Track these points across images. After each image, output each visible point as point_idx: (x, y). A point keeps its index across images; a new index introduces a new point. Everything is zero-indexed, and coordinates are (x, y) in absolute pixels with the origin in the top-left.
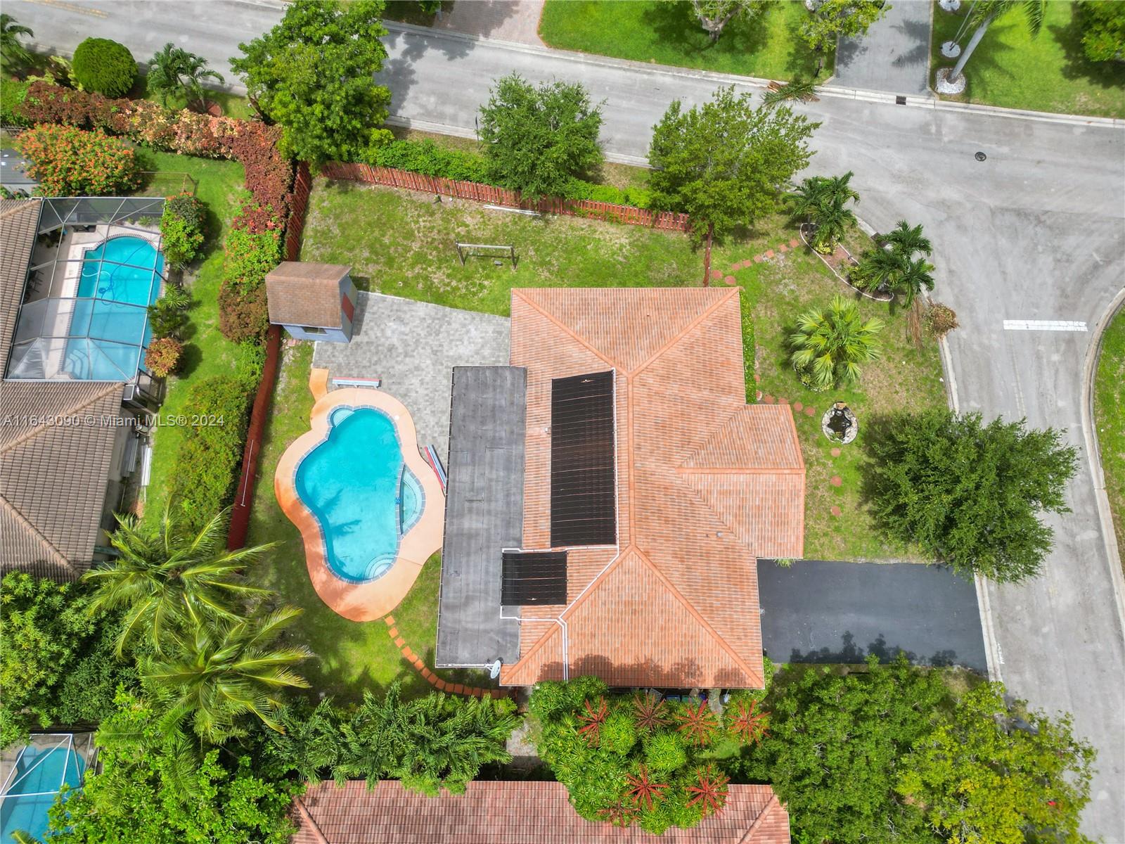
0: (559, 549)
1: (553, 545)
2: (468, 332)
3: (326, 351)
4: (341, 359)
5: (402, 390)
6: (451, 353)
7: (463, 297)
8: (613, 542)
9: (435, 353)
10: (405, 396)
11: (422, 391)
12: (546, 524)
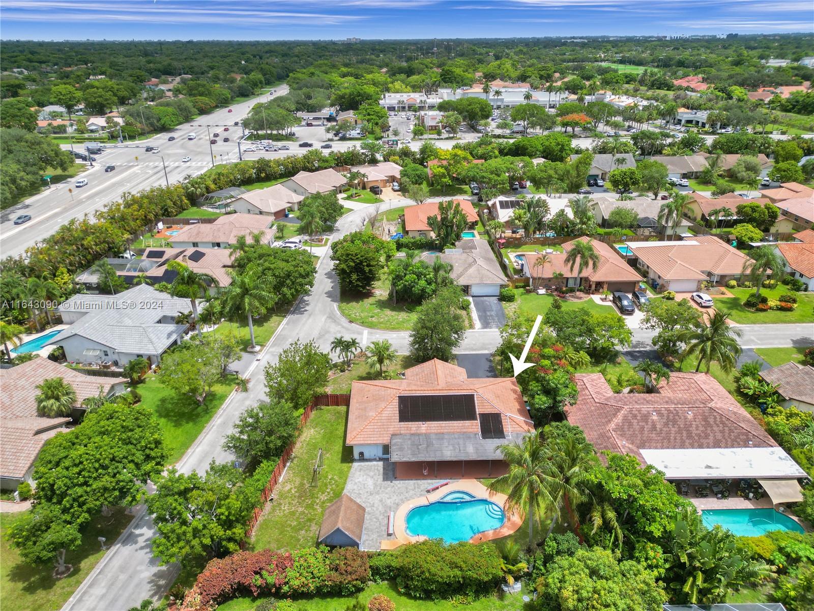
0: (478, 416)
1: (476, 420)
2: (359, 482)
3: (369, 544)
4: (375, 536)
5: (395, 506)
6: (372, 487)
7: (337, 486)
8: (473, 395)
9: (371, 494)
10: (398, 505)
11: (395, 497)
12: (467, 423)
